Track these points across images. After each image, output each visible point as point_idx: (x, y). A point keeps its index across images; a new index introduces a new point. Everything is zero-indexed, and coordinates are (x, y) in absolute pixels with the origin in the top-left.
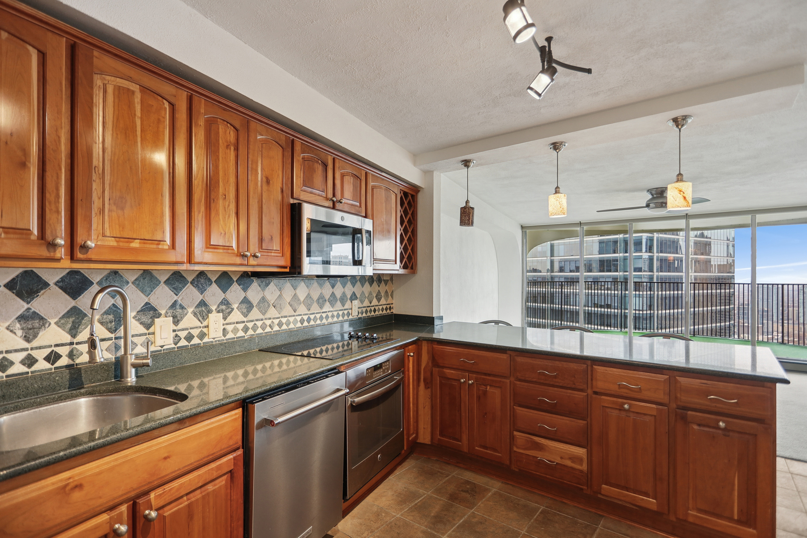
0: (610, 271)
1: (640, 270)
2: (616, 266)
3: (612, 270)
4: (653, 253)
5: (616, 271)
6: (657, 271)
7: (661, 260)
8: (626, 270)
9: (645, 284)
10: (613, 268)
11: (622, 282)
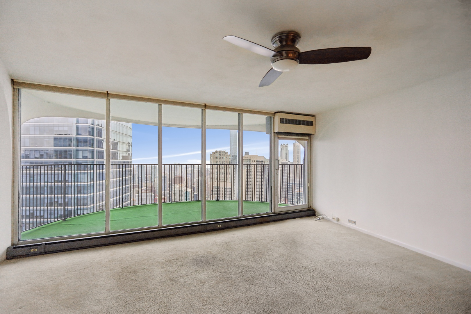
0: (66, 158)
1: (86, 157)
2: (71, 155)
3: (68, 158)
4: (94, 148)
5: (71, 158)
6: (96, 159)
7: (99, 152)
8: (77, 158)
9: (89, 166)
10: (68, 156)
11: (75, 165)
